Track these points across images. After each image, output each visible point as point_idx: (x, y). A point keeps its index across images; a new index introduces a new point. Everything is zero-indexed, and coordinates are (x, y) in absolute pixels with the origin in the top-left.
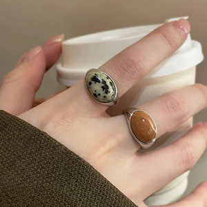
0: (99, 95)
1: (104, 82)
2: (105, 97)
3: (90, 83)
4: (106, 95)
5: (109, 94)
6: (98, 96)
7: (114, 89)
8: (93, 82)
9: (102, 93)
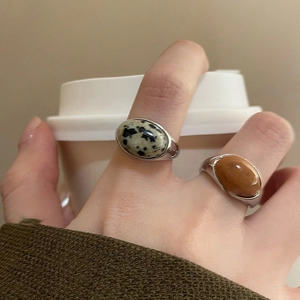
0: (145, 149)
1: (142, 129)
2: (154, 147)
3: (125, 142)
4: (154, 144)
6: (145, 152)
7: (160, 131)
8: (128, 138)
9: (147, 144)
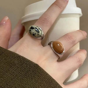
0: (35, 34)
1: (36, 28)
2: (38, 34)
3: (30, 30)
4: (38, 33)
5: (39, 33)
8: (31, 29)
